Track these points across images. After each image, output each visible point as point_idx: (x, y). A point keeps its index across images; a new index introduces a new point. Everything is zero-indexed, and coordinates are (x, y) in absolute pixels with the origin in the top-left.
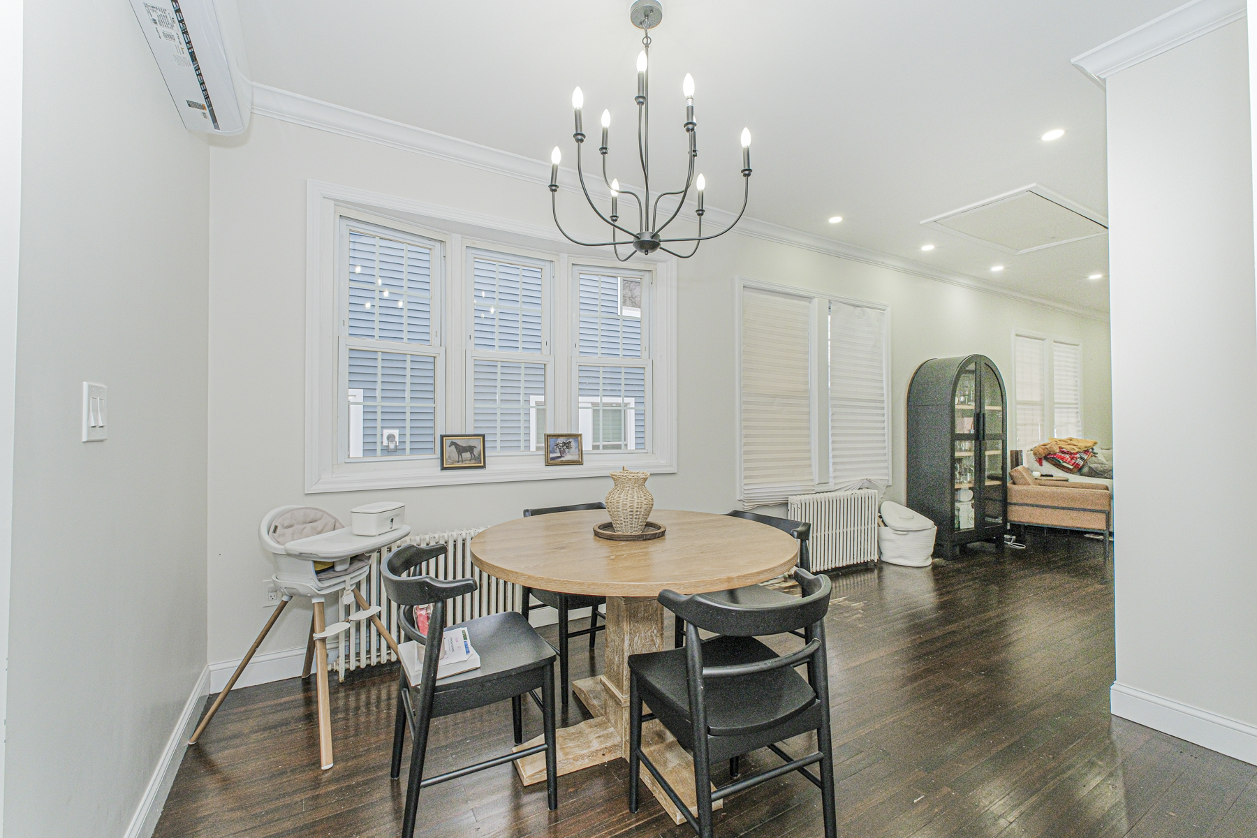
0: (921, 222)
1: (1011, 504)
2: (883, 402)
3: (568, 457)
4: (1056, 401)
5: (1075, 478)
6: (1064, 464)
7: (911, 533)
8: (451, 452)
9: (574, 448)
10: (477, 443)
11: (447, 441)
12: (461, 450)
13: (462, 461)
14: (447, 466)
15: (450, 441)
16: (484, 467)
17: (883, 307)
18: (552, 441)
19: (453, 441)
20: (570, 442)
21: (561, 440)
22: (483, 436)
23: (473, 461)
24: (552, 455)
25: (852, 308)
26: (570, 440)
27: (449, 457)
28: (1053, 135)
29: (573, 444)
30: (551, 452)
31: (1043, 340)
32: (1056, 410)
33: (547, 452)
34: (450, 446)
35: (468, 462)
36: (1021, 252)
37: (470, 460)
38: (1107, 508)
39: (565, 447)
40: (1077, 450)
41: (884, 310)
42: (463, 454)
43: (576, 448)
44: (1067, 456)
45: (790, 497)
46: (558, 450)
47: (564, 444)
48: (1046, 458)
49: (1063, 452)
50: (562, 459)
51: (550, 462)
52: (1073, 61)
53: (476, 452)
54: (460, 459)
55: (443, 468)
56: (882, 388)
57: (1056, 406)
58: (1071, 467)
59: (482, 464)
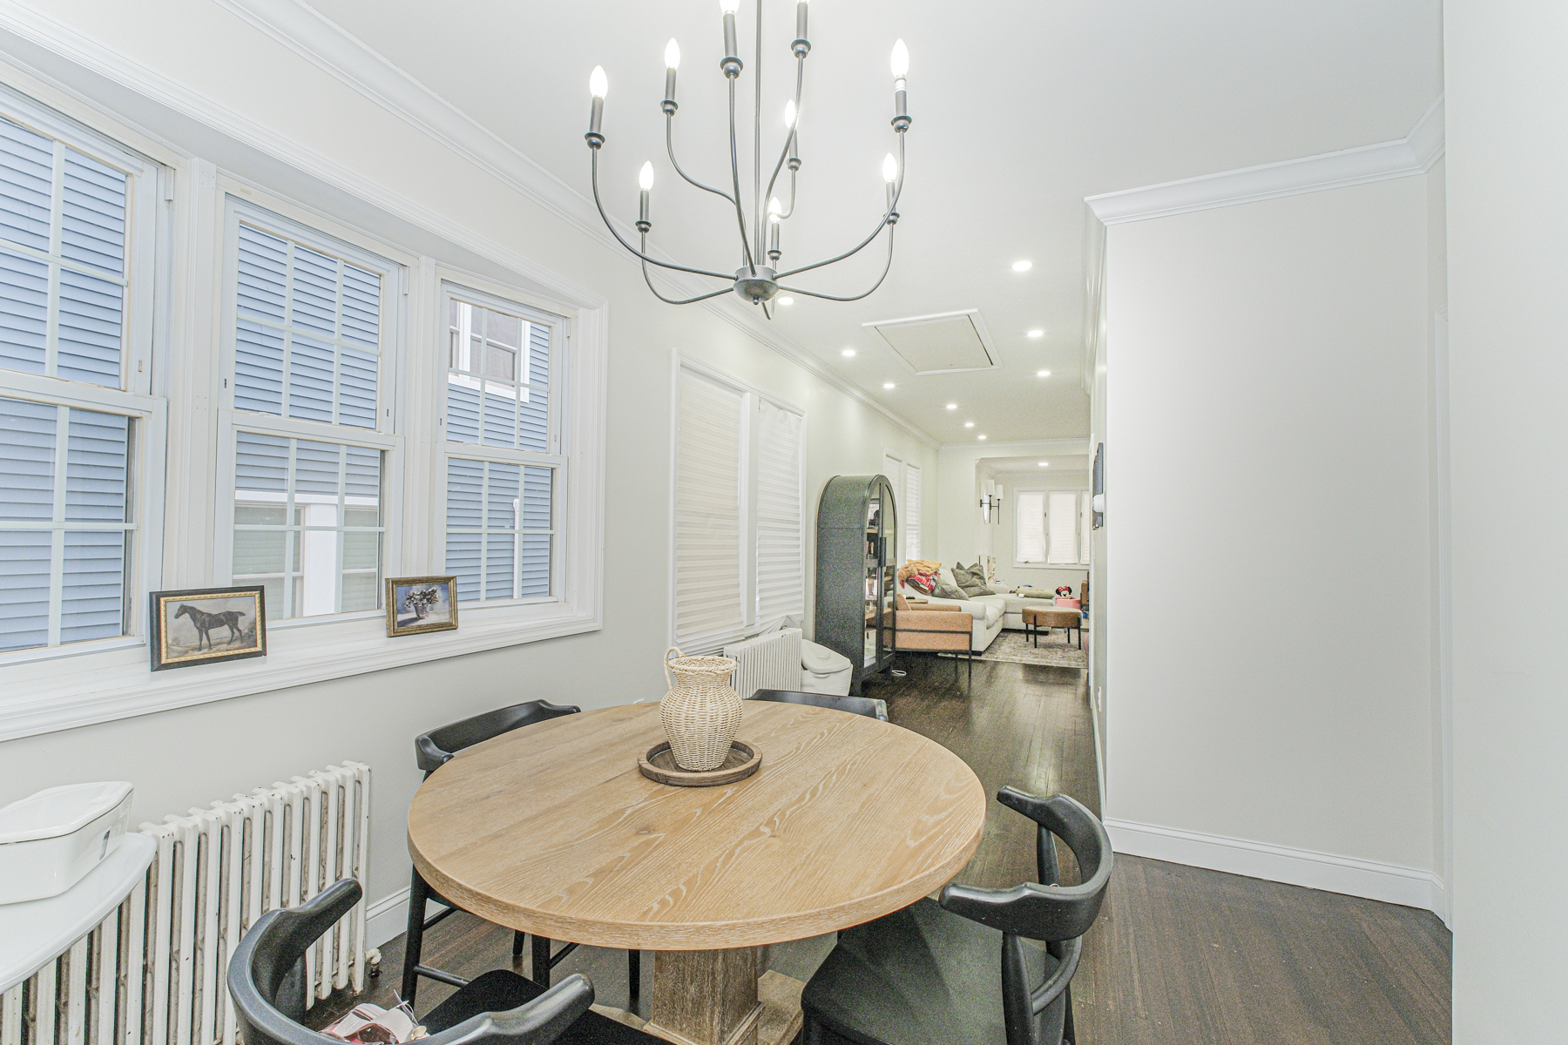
0: (864, 325)
1: (898, 631)
2: (798, 523)
3: (430, 618)
4: (908, 522)
5: (933, 601)
6: (922, 586)
7: (832, 675)
8: (178, 629)
9: (440, 600)
10: (247, 606)
11: (170, 607)
12: (206, 623)
13: (210, 646)
14: (170, 661)
15: (178, 605)
16: (263, 653)
17: (801, 413)
18: (401, 591)
19: (186, 603)
20: (434, 591)
21: (417, 590)
22: (261, 589)
23: (237, 644)
24: (401, 617)
25: (776, 409)
26: (435, 588)
27: (175, 640)
28: (1022, 266)
29: (439, 594)
30: (399, 612)
31: (900, 461)
32: (908, 532)
33: (394, 610)
34: (177, 616)
35: (225, 645)
36: (919, 373)
37: (229, 643)
38: (969, 630)
39: (425, 601)
40: (931, 572)
41: (801, 416)
42: (211, 632)
43: (444, 601)
44: (924, 578)
45: (725, 647)
46: (413, 608)
47: (424, 595)
48: (907, 581)
49: (921, 574)
50: (420, 622)
51: (399, 629)
52: (1086, 199)
53: (243, 624)
54: (205, 641)
55: (158, 665)
56: (798, 507)
57: (908, 527)
58: (927, 589)
59: (259, 648)
